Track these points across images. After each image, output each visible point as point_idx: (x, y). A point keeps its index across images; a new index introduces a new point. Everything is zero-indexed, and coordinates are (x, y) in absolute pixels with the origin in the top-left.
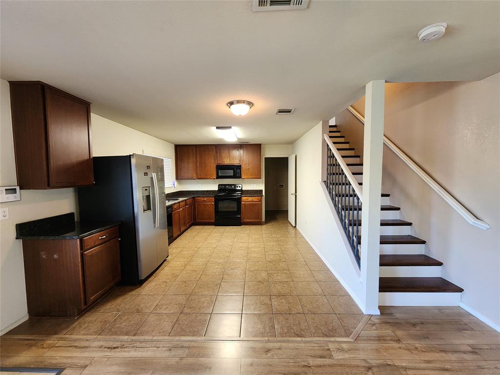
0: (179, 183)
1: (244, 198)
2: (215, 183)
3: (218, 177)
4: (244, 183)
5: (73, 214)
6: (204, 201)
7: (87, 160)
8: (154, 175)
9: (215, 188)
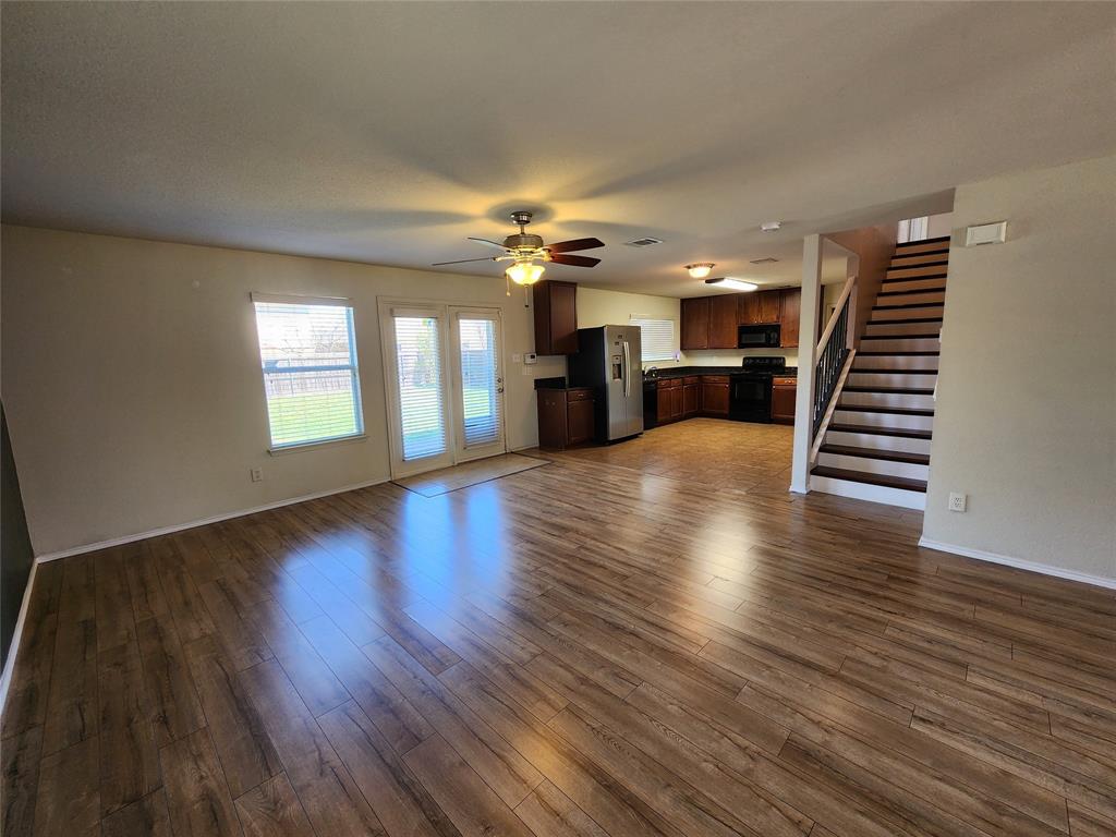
0: (687, 356)
1: (777, 380)
2: (739, 355)
3: (741, 346)
4: (788, 355)
5: (564, 378)
6: (715, 382)
7: (571, 335)
8: (626, 344)
9: (737, 362)
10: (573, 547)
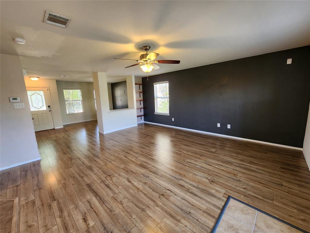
10: (140, 158)
